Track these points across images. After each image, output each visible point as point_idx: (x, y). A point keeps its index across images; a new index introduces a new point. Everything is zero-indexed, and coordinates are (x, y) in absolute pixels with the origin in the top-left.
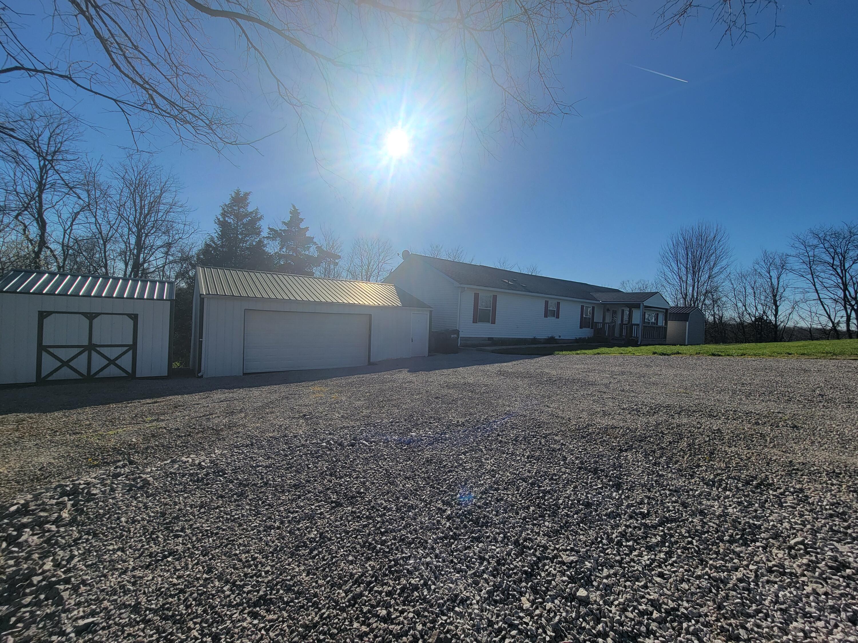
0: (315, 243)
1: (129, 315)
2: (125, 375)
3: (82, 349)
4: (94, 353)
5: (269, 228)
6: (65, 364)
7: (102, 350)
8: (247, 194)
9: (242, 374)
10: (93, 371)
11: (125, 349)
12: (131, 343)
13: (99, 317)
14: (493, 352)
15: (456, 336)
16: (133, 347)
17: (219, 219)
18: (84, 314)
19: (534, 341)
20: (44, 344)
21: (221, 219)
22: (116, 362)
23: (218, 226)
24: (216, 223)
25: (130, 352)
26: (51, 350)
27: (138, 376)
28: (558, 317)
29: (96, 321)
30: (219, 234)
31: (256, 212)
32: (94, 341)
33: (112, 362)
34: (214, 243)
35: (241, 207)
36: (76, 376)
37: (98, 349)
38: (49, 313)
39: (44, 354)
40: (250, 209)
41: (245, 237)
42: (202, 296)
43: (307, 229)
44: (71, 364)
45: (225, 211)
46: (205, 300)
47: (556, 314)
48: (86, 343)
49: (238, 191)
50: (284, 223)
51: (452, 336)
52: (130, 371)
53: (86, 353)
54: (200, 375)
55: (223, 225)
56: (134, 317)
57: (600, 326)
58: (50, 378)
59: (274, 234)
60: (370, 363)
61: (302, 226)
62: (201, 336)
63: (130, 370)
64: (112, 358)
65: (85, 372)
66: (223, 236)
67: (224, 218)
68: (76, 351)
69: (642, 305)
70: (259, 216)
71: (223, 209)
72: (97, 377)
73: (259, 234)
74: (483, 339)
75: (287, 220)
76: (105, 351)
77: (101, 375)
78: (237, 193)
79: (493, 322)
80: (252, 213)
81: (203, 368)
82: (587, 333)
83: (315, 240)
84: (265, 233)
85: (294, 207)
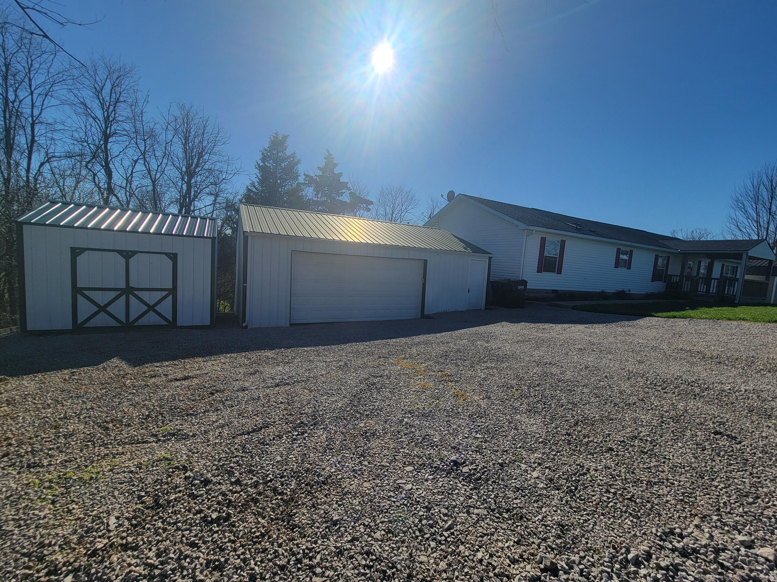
0: (349, 189)
1: (167, 254)
2: (165, 323)
3: (119, 292)
4: (132, 298)
5: (305, 175)
6: (102, 309)
7: (141, 294)
8: (285, 137)
9: (289, 326)
10: (132, 318)
11: (165, 293)
12: (170, 287)
13: (136, 256)
14: (574, 308)
15: (523, 287)
16: (173, 291)
17: (259, 165)
18: (120, 252)
19: (602, 295)
20: (78, 286)
21: (261, 164)
22: (156, 308)
23: (258, 171)
24: (256, 168)
25: (170, 297)
26: (87, 293)
27: (179, 324)
28: (629, 268)
29: (133, 261)
30: (259, 179)
31: (293, 156)
32: (131, 285)
33: (151, 308)
34: (255, 187)
35: (280, 151)
36: (114, 323)
37: (136, 292)
38: (83, 250)
39: (79, 297)
40: (288, 152)
41: (283, 182)
42: (246, 234)
43: (341, 174)
44: (108, 309)
45: (265, 156)
46: (250, 238)
47: (628, 264)
48: (123, 286)
49: (276, 134)
50: (319, 168)
51: (519, 287)
52: (171, 319)
53: (123, 298)
54: (244, 325)
55: (263, 169)
56: (173, 257)
57: (676, 279)
58: (87, 325)
59: (310, 180)
60: (423, 316)
61: (336, 171)
62: (245, 281)
63: (170, 317)
64: (151, 304)
65: (123, 319)
66: (263, 181)
67: (264, 164)
68: (113, 294)
69: (744, 255)
70: (296, 160)
71: (263, 154)
72: (136, 324)
73: (296, 178)
74: (546, 291)
75: (322, 165)
76: (144, 295)
77: (142, 322)
78: (276, 138)
79: (559, 272)
80: (290, 157)
81: (247, 318)
82: (658, 287)
83: (349, 185)
84: (301, 179)
85: (328, 151)
